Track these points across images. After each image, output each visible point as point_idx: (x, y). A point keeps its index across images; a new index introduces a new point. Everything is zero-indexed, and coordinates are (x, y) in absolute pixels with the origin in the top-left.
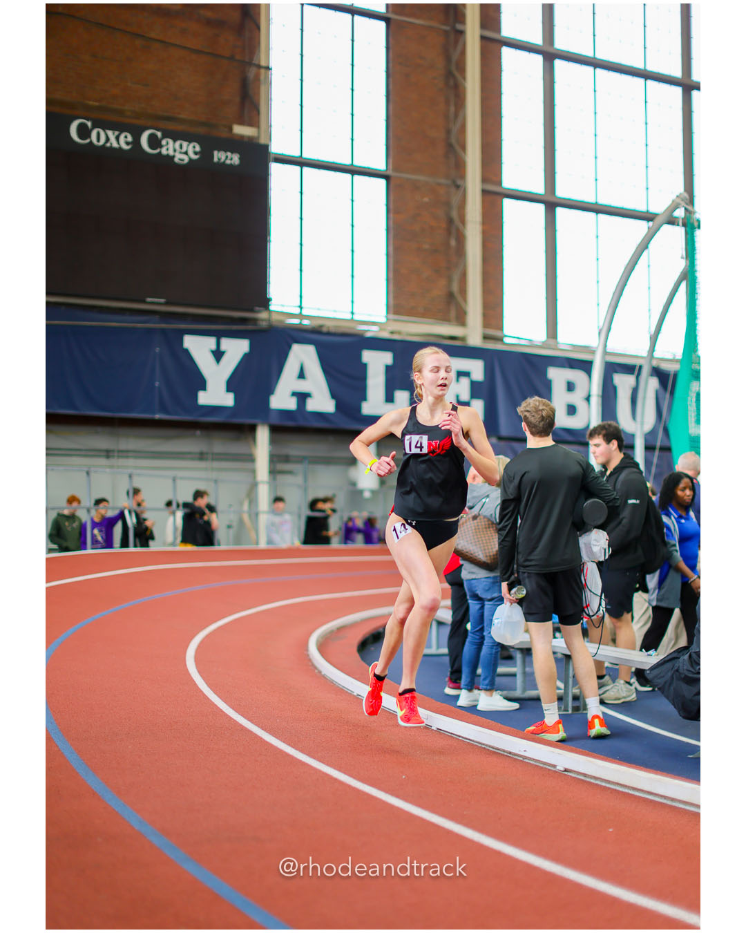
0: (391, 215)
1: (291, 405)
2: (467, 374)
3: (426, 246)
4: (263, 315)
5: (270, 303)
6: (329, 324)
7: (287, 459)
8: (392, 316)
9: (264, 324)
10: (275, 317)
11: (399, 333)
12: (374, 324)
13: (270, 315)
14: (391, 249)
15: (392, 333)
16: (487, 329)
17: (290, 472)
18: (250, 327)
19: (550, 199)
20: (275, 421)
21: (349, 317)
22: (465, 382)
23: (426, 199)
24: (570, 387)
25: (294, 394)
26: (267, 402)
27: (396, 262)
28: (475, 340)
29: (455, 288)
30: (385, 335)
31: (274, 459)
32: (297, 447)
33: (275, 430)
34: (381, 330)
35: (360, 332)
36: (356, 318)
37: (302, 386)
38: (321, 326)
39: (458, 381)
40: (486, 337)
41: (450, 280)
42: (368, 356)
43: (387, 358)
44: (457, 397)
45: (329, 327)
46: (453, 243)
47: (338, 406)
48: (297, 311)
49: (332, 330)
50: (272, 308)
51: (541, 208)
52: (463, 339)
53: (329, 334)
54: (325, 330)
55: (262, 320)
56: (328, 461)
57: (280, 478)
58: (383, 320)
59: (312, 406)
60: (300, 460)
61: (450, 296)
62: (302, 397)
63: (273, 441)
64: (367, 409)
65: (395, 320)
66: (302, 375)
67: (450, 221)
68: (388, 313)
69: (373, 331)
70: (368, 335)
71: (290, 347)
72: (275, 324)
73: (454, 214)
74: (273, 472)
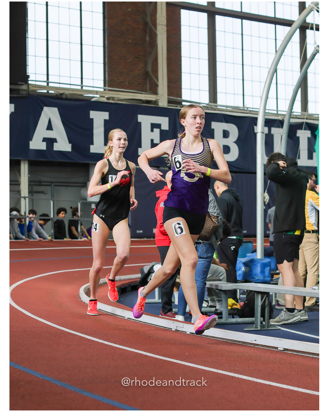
0: (106, 20)
1: (43, 146)
2: (158, 126)
3: (130, 41)
4: (24, 87)
5: (29, 79)
6: (67, 92)
7: (40, 184)
8: (107, 88)
9: (24, 93)
10: (31, 88)
11: (113, 98)
12: (97, 92)
13: (28, 88)
14: (106, 42)
15: (108, 99)
16: (170, 96)
17: (43, 192)
18: (15, 96)
19: (212, 9)
20: (33, 158)
21: (80, 88)
22: (157, 131)
23: (129, 10)
24: (226, 134)
25: (45, 140)
26: (28, 145)
27: (109, 52)
28: (163, 103)
29: (149, 69)
30: (104, 100)
31: (32, 183)
32: (47, 176)
33: (32, 164)
34: (101, 97)
35: (88, 98)
36: (84, 88)
37: (50, 134)
38: (62, 94)
39: (152, 131)
40: (170, 102)
41: (146, 64)
42: (93, 114)
43: (106, 115)
44: (152, 140)
45: (66, 94)
46: (148, 38)
47: (73, 148)
48: (45, 84)
49: (69, 97)
50: (30, 82)
51: (205, 16)
52: (156, 102)
53: (67, 99)
54: (64, 97)
55: (24, 90)
56: (67, 185)
57: (36, 196)
58: (102, 90)
59: (57, 147)
60: (50, 184)
61: (147, 73)
62: (50, 142)
63: (30, 172)
64: (93, 149)
65: (109, 90)
66: (50, 127)
67: (146, 24)
68: (105, 86)
69: (96, 97)
70: (93, 100)
71: (42, 109)
72: (31, 93)
73: (148, 19)
74: (31, 192)
